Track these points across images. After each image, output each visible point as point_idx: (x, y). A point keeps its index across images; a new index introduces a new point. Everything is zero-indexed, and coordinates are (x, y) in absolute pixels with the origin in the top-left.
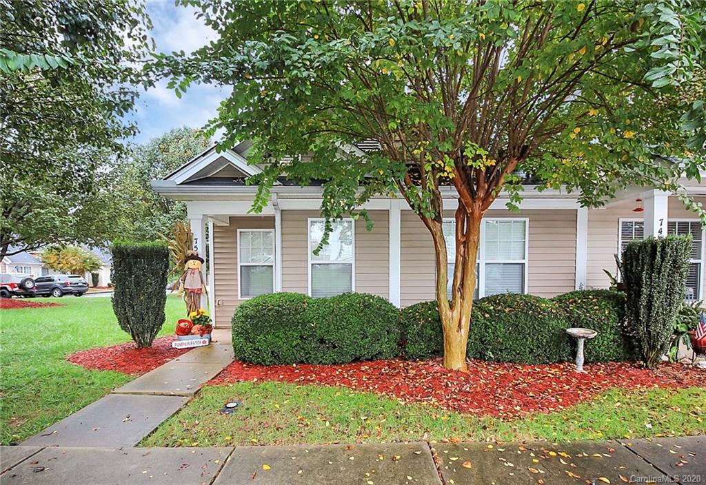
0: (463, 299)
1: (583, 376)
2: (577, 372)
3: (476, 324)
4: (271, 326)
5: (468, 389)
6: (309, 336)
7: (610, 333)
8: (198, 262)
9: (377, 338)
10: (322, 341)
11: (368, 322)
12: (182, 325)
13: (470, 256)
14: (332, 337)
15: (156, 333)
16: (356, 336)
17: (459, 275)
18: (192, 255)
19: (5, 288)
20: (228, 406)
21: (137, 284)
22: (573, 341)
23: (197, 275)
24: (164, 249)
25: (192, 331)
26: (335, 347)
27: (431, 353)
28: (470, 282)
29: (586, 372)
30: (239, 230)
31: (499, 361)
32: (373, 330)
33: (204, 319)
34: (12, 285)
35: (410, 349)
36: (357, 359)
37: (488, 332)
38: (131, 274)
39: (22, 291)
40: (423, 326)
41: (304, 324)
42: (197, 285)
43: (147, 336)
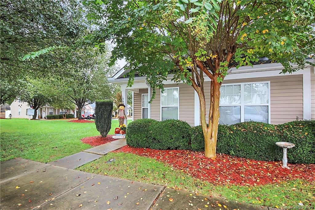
0: (213, 123)
1: (285, 170)
2: (283, 167)
3: (224, 136)
4: (136, 132)
5: (208, 168)
6: (150, 136)
7: (309, 147)
8: (123, 107)
9: (177, 139)
10: (154, 139)
11: (173, 132)
12: (117, 130)
13: (215, 102)
14: (158, 137)
15: (108, 133)
16: (168, 138)
17: (211, 112)
18: (121, 104)
19: (89, 116)
20: (110, 160)
21: (101, 115)
22: (281, 149)
23: (122, 112)
24: (110, 102)
25: (120, 133)
26: (159, 142)
27: (202, 149)
28: (215, 115)
29: (289, 168)
30: (142, 94)
31: (238, 157)
32: (175, 136)
33: (124, 128)
34: (91, 115)
35: (193, 146)
36: (169, 149)
37: (231, 141)
38: (100, 111)
39: (93, 117)
40: (197, 135)
41: (148, 131)
42: (123, 116)
43: (105, 133)
